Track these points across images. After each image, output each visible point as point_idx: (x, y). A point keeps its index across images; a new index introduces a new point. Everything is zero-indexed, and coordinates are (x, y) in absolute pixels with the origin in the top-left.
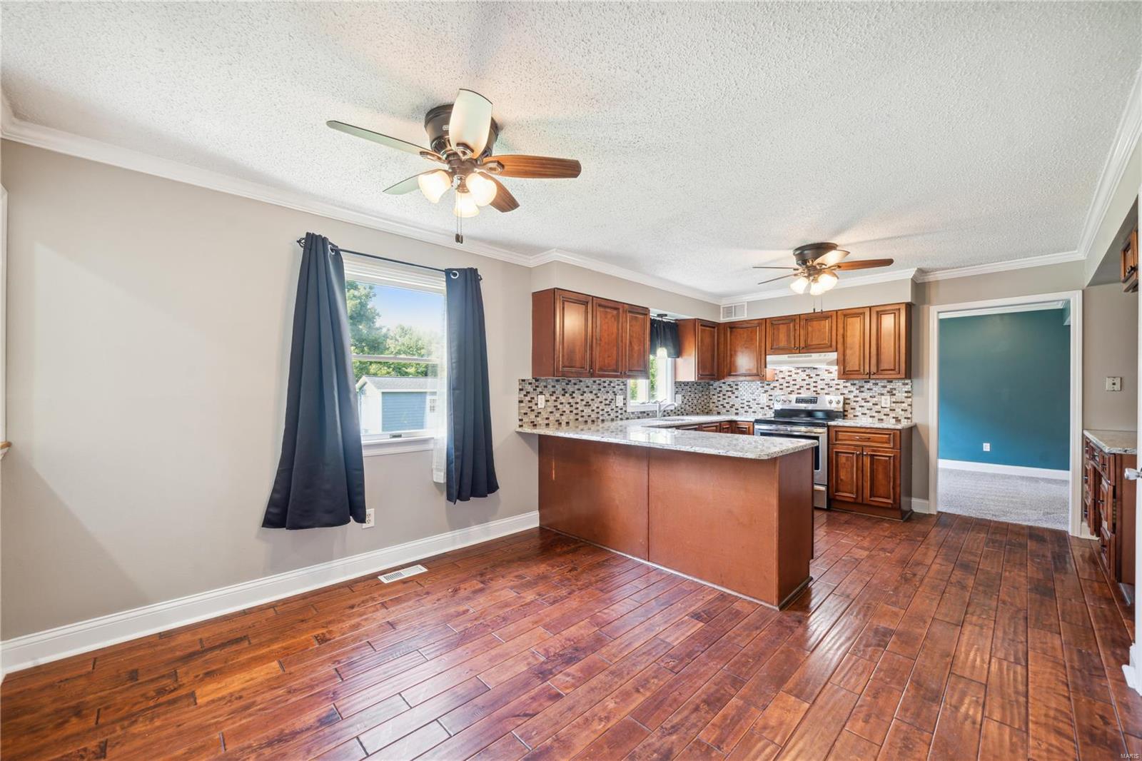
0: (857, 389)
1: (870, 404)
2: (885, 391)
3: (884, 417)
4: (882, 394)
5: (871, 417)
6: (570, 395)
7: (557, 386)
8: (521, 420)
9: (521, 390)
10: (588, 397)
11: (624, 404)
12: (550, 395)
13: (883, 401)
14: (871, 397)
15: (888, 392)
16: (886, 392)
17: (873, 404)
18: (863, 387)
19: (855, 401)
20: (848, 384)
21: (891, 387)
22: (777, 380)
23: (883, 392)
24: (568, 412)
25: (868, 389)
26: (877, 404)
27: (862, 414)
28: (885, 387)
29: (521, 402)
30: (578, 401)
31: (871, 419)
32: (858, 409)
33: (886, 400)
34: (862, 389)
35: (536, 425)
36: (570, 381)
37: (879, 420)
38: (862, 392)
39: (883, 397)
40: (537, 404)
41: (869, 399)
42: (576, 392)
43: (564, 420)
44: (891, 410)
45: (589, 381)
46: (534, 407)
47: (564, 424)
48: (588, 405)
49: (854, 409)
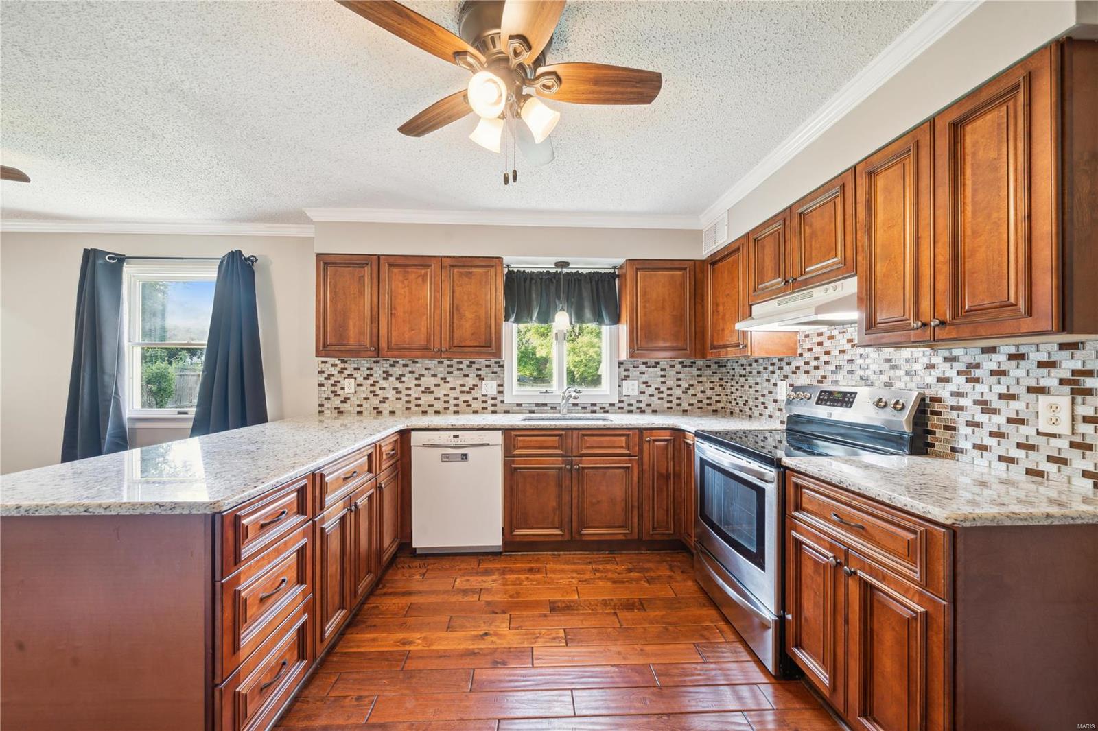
0: (959, 373)
1: (1000, 420)
2: (1051, 381)
3: (1051, 468)
4: (1041, 390)
5: (1001, 458)
6: (397, 379)
7: (375, 369)
8: (321, 405)
9: (321, 372)
10: (428, 381)
11: (499, 392)
12: (364, 378)
13: (1044, 414)
14: (1001, 396)
15: (1062, 382)
16: (1056, 382)
17: (1009, 420)
18: (978, 366)
19: (953, 408)
20: (937, 360)
21: (1078, 365)
22: (801, 355)
23: (1043, 383)
24: (392, 399)
25: (993, 373)
26: (1021, 422)
27: (976, 446)
28: (1049, 365)
29: (321, 385)
30: (412, 385)
31: (1003, 465)
32: (964, 430)
33: (1054, 408)
34: (977, 373)
35: (342, 412)
36: (397, 362)
37: (1029, 472)
38: (977, 380)
39: (1042, 398)
40: (343, 389)
41: (996, 403)
42: (408, 375)
43: (386, 408)
44: (1073, 445)
45: (431, 363)
46: (340, 392)
47: (386, 412)
48: (428, 391)
49: (954, 429)
